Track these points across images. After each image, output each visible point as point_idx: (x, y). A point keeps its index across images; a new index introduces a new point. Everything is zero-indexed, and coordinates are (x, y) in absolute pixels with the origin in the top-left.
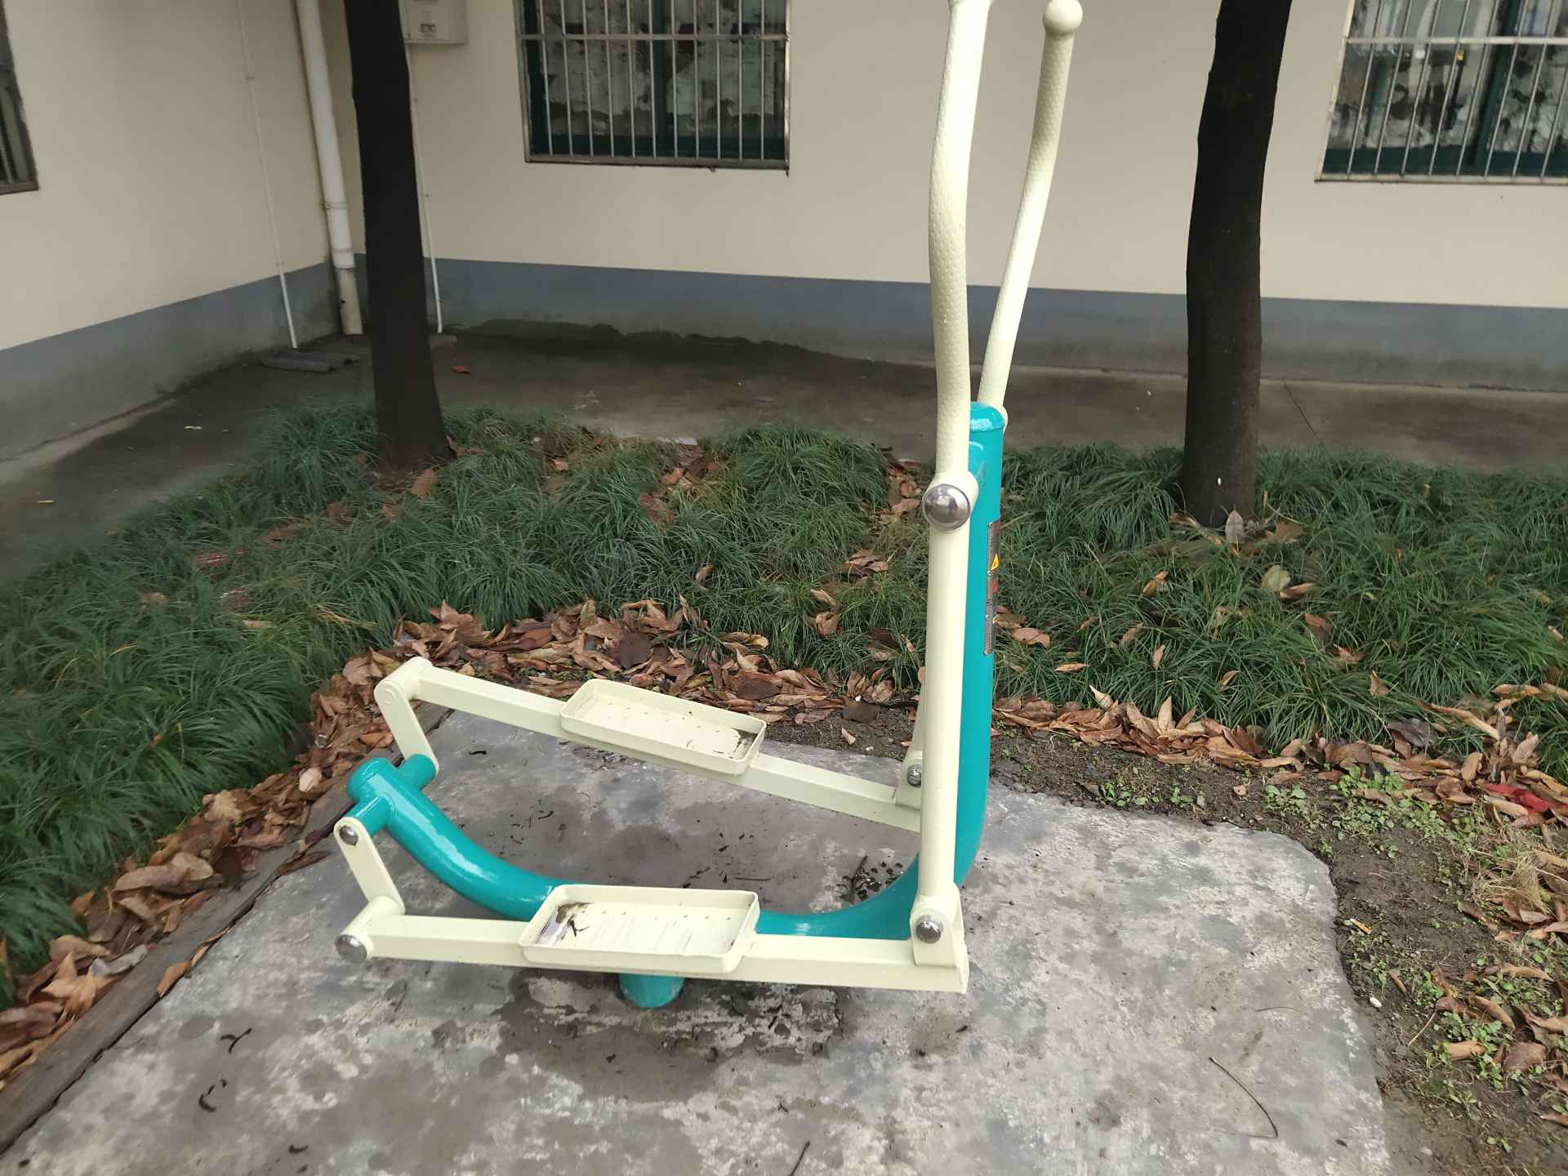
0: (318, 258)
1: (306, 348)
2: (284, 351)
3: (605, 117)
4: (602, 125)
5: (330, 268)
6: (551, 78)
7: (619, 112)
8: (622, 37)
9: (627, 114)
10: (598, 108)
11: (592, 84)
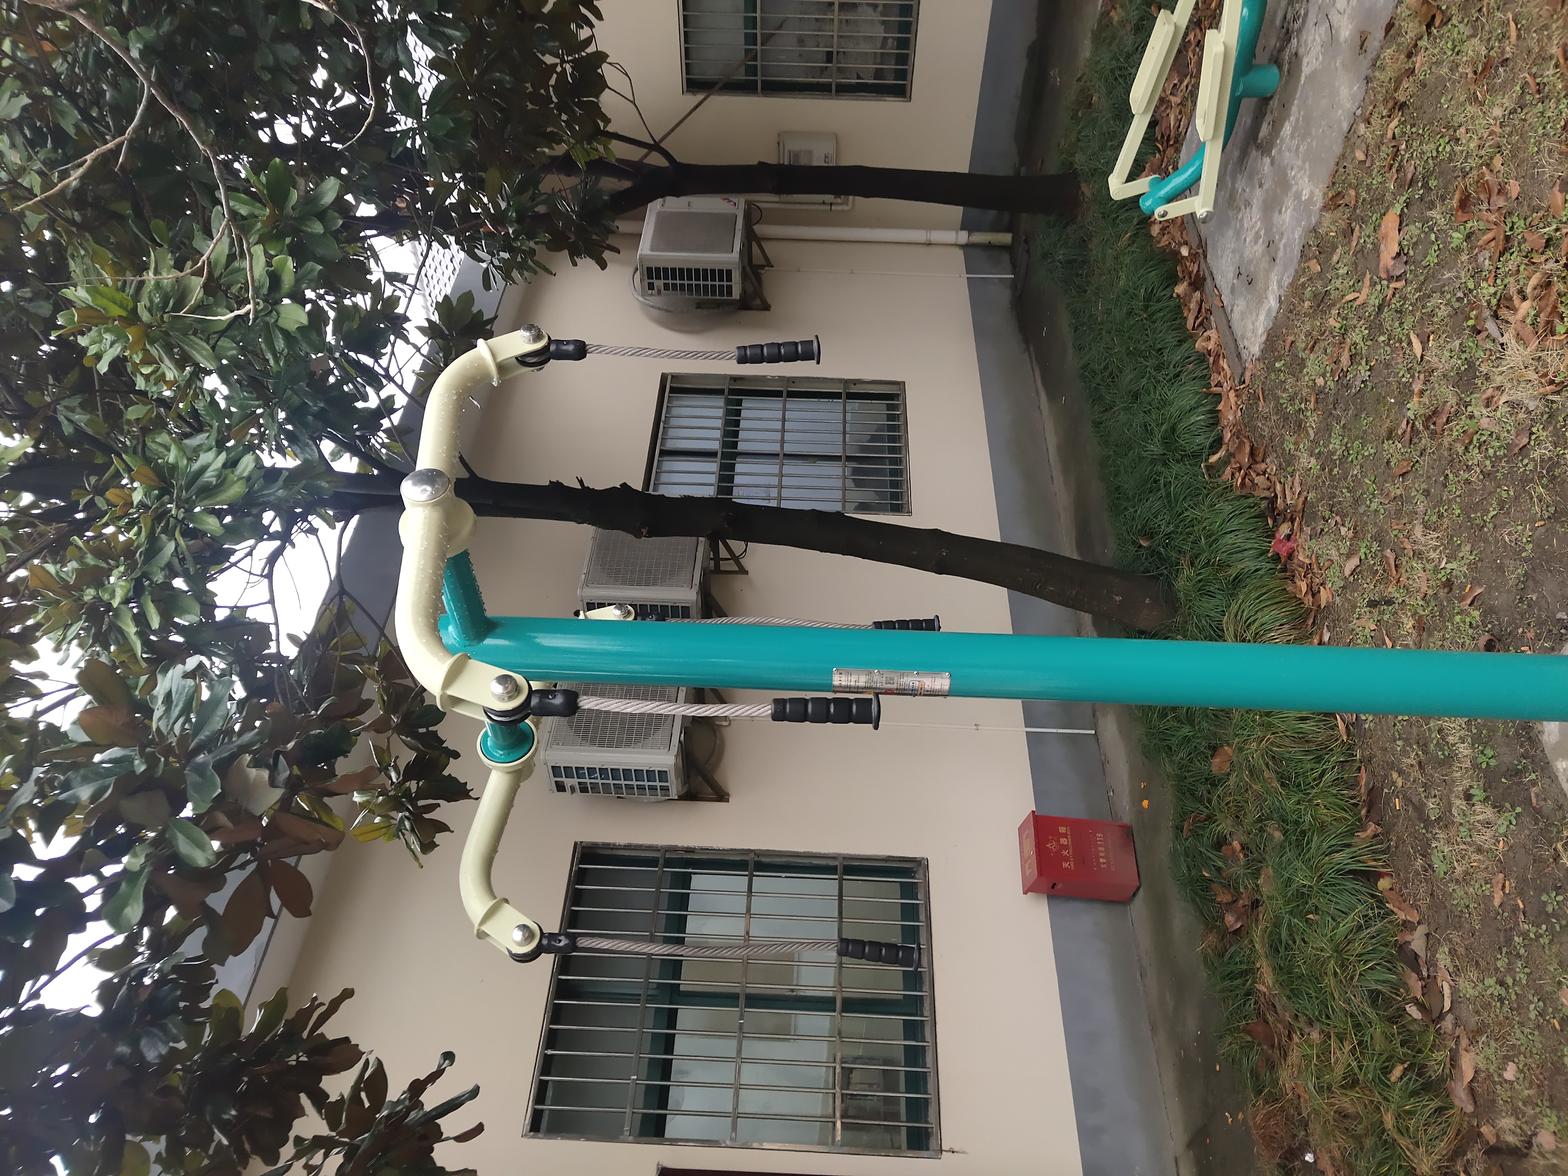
0: (960, 253)
1: (1014, 269)
2: (1014, 284)
3: (885, 39)
4: (890, 41)
5: (965, 247)
6: (859, 77)
7: (881, 28)
8: (836, 22)
9: (884, 22)
10: (879, 45)
11: (865, 48)
